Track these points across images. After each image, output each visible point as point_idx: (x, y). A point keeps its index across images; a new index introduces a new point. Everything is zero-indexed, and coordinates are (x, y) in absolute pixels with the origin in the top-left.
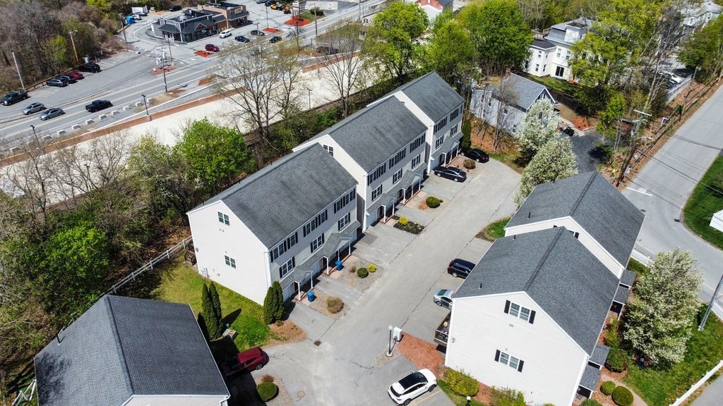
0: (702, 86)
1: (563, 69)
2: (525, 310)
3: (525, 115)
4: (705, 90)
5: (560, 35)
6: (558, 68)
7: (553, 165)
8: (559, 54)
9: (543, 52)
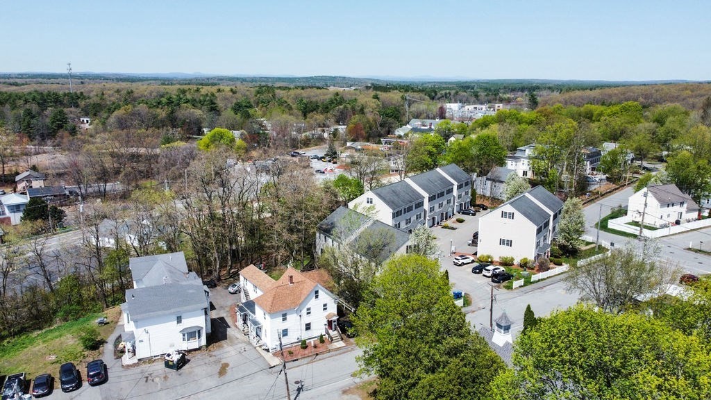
0: (614, 185)
1: (526, 172)
2: (510, 214)
5: (522, 153)
6: (524, 171)
8: (523, 164)
9: (514, 162)
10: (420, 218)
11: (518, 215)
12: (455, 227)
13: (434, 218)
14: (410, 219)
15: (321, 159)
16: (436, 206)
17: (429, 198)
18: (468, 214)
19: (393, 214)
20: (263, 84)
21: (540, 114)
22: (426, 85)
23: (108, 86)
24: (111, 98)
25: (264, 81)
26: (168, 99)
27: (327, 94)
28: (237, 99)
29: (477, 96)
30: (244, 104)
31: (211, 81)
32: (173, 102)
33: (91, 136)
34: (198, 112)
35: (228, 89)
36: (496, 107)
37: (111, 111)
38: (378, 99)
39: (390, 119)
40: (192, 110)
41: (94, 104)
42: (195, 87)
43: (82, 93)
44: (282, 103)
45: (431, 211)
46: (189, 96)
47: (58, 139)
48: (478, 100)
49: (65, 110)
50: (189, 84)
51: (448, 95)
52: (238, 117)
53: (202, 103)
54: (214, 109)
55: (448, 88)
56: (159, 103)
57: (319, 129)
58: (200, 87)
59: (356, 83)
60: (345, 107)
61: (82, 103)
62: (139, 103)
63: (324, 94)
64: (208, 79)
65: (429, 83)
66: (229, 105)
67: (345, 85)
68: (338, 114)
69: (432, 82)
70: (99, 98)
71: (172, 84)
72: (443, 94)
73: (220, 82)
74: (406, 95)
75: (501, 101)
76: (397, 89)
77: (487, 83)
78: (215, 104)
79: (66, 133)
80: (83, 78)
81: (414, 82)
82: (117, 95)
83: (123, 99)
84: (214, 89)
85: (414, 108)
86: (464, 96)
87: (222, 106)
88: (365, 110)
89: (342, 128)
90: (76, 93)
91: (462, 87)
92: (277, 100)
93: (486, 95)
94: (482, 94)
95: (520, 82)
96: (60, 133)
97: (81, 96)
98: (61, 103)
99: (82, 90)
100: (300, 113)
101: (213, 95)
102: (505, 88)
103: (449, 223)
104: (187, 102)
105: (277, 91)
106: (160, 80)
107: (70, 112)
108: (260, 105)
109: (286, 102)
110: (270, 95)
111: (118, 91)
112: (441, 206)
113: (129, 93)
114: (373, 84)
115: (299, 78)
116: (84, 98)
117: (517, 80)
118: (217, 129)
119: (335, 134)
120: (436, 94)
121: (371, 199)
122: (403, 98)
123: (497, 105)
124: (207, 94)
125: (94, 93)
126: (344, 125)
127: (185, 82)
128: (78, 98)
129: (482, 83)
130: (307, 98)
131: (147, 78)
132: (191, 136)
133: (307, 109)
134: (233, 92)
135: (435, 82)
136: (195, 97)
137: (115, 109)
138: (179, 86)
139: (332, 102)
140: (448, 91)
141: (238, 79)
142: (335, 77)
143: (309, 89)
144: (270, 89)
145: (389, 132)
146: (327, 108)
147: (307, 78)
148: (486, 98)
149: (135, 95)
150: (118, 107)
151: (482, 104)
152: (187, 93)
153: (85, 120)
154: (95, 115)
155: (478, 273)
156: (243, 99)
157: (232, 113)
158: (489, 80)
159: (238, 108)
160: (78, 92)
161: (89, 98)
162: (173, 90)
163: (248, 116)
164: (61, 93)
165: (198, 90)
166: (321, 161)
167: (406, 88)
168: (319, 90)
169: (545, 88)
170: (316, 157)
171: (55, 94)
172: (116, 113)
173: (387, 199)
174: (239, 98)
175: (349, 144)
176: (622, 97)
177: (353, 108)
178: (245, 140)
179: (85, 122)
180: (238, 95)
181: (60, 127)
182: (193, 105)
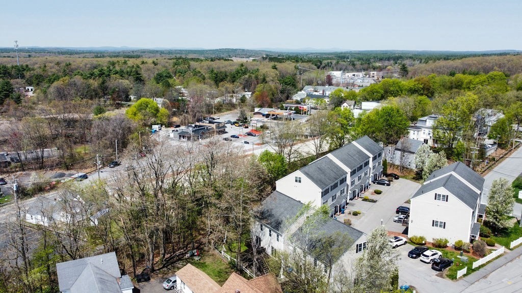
0: (504, 151)
1: (427, 140)
2: (444, 196)
3: (415, 155)
4: (506, 152)
5: (424, 123)
6: (425, 140)
7: (438, 164)
8: (424, 133)
9: (416, 132)
10: (344, 192)
11: (452, 197)
12: (375, 199)
13: (354, 192)
14: (335, 195)
15: (234, 123)
16: (356, 179)
17: (351, 172)
18: (383, 184)
19: (322, 193)
20: (178, 56)
21: (417, 82)
22: (310, 56)
23: (49, 58)
24: (52, 70)
25: (179, 53)
26: (100, 71)
27: (233, 65)
28: (158, 70)
29: (354, 65)
30: (165, 75)
31: (135, 54)
32: (104, 73)
33: (34, 103)
34: (126, 83)
35: (150, 61)
36: (371, 74)
37: (51, 81)
38: (276, 69)
39: (288, 86)
40: (120, 81)
41: (37, 75)
42: (122, 60)
43: (27, 66)
44: (196, 73)
45: (352, 185)
46: (118, 68)
47: (5, 107)
48: (355, 68)
49: (12, 81)
50: (117, 56)
51: (330, 64)
52: (160, 86)
53: (129, 74)
54: (139, 79)
55: (328, 58)
56: (92, 75)
57: (229, 95)
58: (127, 59)
59: (253, 54)
60: (250, 76)
61: (27, 74)
62: (76, 75)
63: (230, 65)
64: (133, 52)
65: (312, 53)
66: (152, 75)
67: (244, 57)
68: (244, 82)
69: (314, 53)
70: (42, 70)
71: (103, 56)
72: (326, 64)
73: (142, 54)
74: (298, 65)
75: (374, 69)
76: (288, 59)
77: (359, 54)
78: (140, 74)
79: (12, 102)
80: (30, 52)
81: (300, 53)
82: (56, 67)
83: (62, 71)
84: (138, 61)
85: (305, 76)
86: (344, 65)
87: (146, 76)
88: (267, 79)
89: (248, 95)
90: (22, 66)
91: (339, 57)
92: (192, 70)
93: (361, 64)
94: (358, 63)
95: (385, 53)
96: (7, 101)
97: (27, 68)
98: (10, 74)
99: (28, 63)
100: (213, 82)
101: (138, 67)
102: (374, 57)
103: (368, 194)
104: (117, 73)
105: (192, 63)
106: (94, 53)
107: (16, 83)
108: (178, 75)
109: (200, 72)
110: (186, 66)
111: (58, 64)
112: (359, 178)
113: (67, 65)
114: (267, 55)
115: (207, 51)
116: (29, 70)
117: (381, 51)
118: (143, 99)
119: (243, 100)
120: (321, 64)
121: (300, 178)
122: (296, 68)
123: (372, 73)
124: (133, 66)
125: (38, 65)
126: (249, 91)
127: (114, 54)
128: (24, 70)
129: (355, 54)
130: (217, 68)
131: (83, 51)
132: (120, 102)
133: (218, 79)
134: (155, 64)
135: (316, 53)
136: (123, 68)
137: (54, 79)
138: (109, 59)
139: (238, 72)
140: (329, 61)
141: (157, 51)
142: (236, 50)
143: (217, 61)
144: (185, 61)
145: (288, 98)
146: (234, 77)
147: (214, 50)
148: (362, 66)
149: (73, 67)
150: (57, 78)
151: (358, 71)
152: (116, 65)
153: (30, 88)
154: (38, 84)
155: (415, 258)
156: (164, 69)
157: (155, 83)
158: (360, 51)
159: (159, 78)
160: (24, 64)
161: (33, 70)
162: (104, 62)
163: (169, 86)
164: (9, 66)
165: (125, 63)
166: (234, 126)
167: (296, 58)
168: (226, 61)
169: (407, 58)
170: (229, 122)
171: (4, 67)
172: (56, 84)
173: (315, 177)
174: (160, 69)
175: (257, 110)
176: (480, 66)
177: (257, 78)
178: (167, 108)
179: (30, 90)
180: (159, 67)
181: (7, 96)
182: (121, 76)
